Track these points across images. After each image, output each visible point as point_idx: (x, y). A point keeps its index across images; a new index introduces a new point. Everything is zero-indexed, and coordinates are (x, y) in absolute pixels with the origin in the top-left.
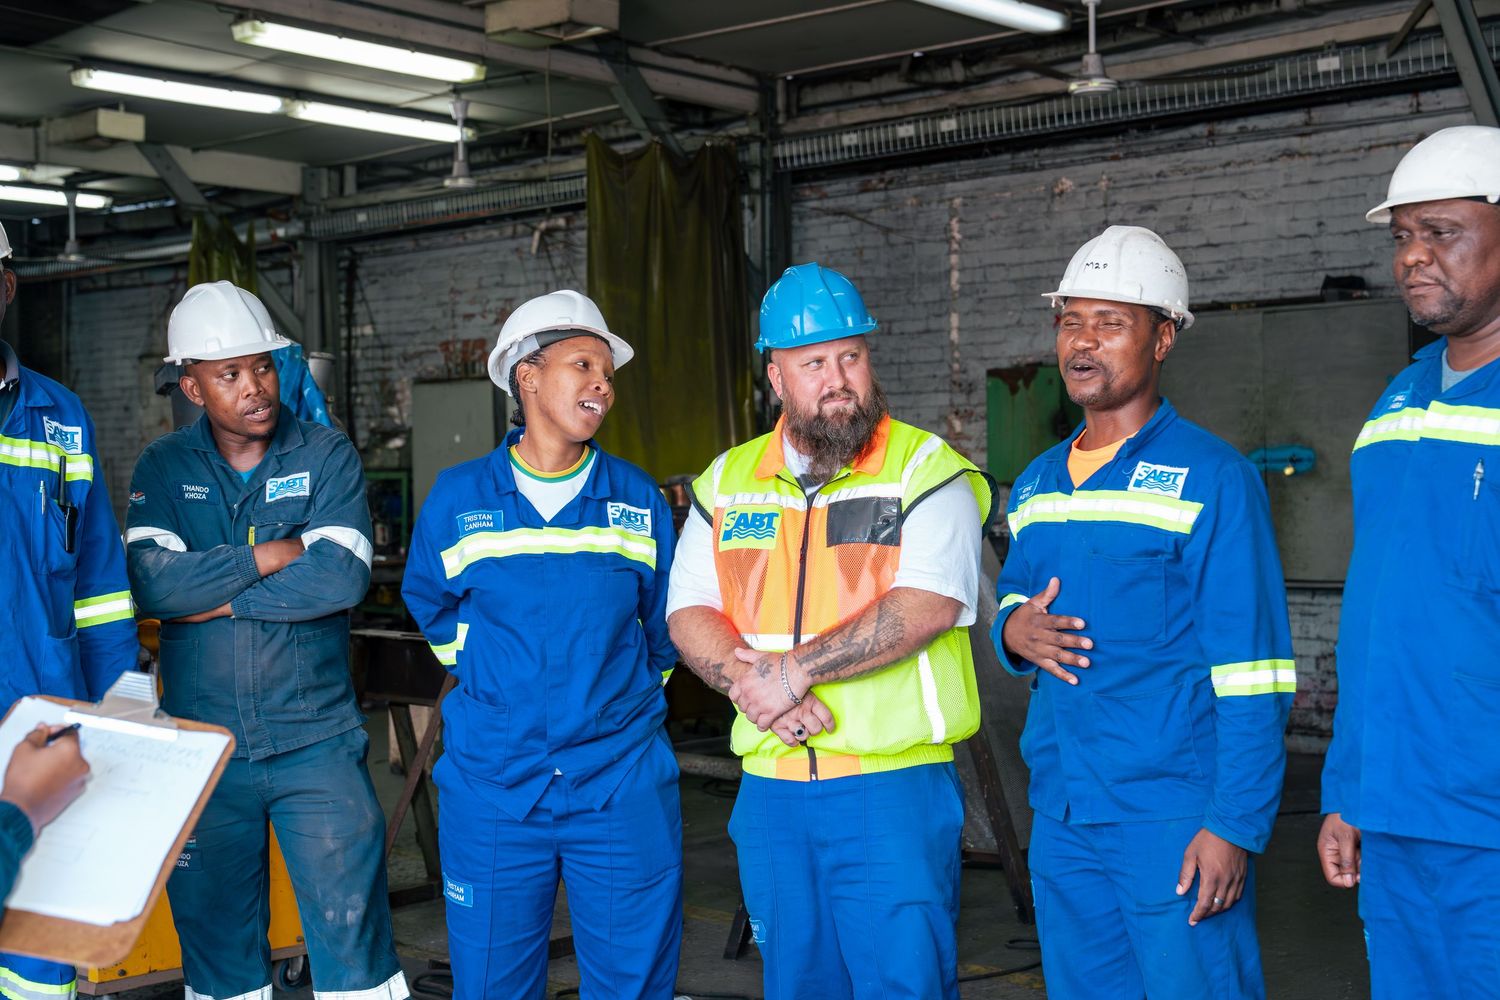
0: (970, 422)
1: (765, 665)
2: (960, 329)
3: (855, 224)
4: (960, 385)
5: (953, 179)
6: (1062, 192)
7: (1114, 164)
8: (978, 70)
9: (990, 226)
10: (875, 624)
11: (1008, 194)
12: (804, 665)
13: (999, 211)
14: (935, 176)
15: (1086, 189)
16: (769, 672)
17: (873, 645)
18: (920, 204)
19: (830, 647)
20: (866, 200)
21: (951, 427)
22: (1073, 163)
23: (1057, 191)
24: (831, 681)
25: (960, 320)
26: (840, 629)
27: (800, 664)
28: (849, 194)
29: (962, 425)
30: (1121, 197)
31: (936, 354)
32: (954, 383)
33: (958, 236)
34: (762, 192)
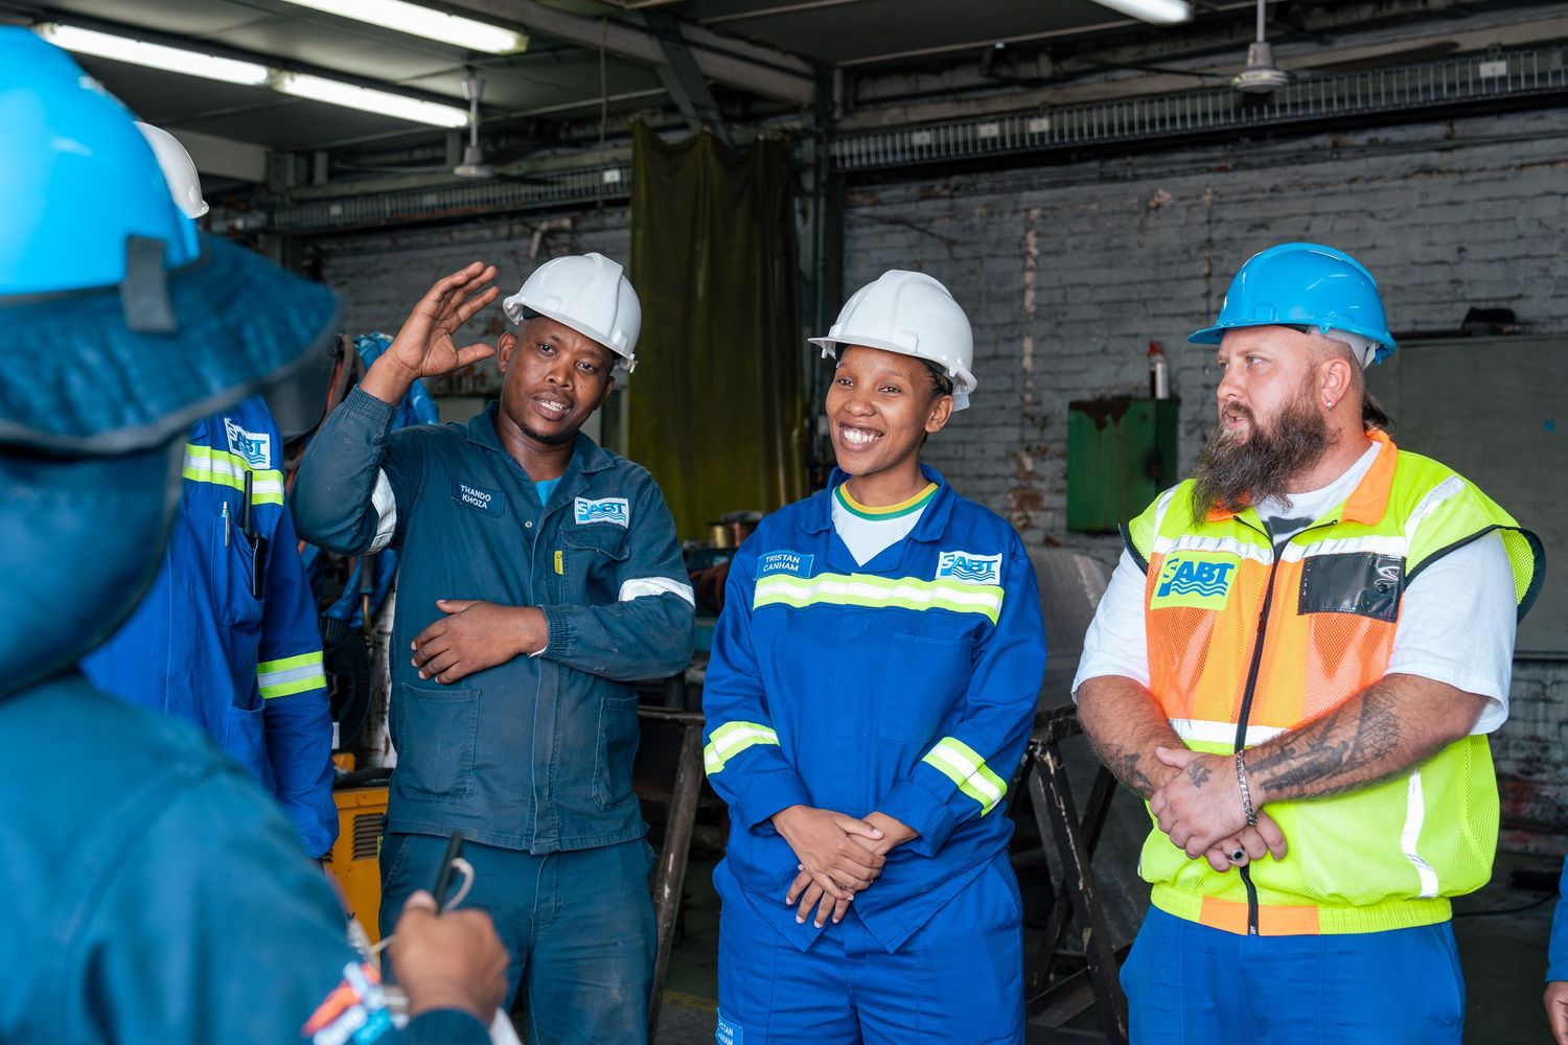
0: (1043, 460)
1: (1202, 770)
2: (1034, 356)
3: (914, 235)
4: (1033, 418)
5: (1031, 188)
6: (1158, 207)
7: (1221, 176)
8: (1069, 65)
9: (1070, 241)
10: (1357, 723)
11: (1094, 207)
12: (1256, 774)
13: (1083, 225)
14: (1009, 183)
15: (1188, 202)
16: (1207, 780)
17: (1353, 754)
18: (991, 214)
19: (1293, 751)
20: (927, 208)
21: (1021, 464)
22: (1172, 173)
23: (1152, 204)
24: (1291, 799)
25: (1035, 346)
26: (1306, 728)
27: (1251, 773)
28: (907, 200)
29: (1034, 463)
30: (1228, 214)
31: (1006, 383)
32: (1026, 415)
33: (1034, 251)
34: (815, 195)
